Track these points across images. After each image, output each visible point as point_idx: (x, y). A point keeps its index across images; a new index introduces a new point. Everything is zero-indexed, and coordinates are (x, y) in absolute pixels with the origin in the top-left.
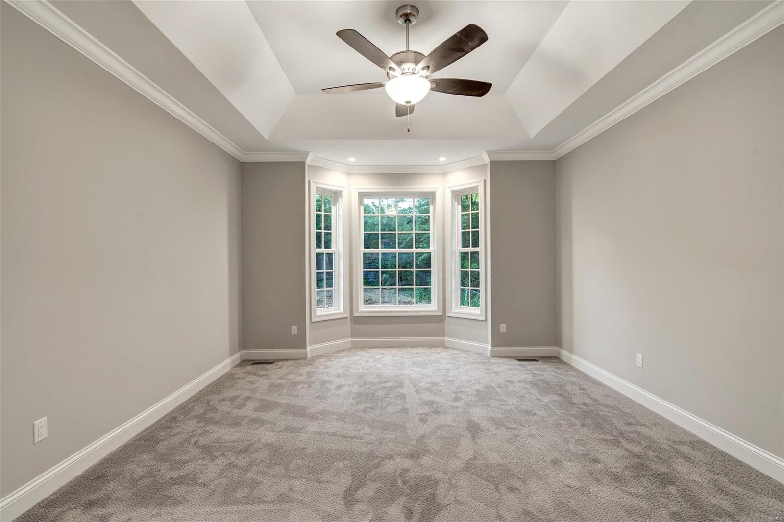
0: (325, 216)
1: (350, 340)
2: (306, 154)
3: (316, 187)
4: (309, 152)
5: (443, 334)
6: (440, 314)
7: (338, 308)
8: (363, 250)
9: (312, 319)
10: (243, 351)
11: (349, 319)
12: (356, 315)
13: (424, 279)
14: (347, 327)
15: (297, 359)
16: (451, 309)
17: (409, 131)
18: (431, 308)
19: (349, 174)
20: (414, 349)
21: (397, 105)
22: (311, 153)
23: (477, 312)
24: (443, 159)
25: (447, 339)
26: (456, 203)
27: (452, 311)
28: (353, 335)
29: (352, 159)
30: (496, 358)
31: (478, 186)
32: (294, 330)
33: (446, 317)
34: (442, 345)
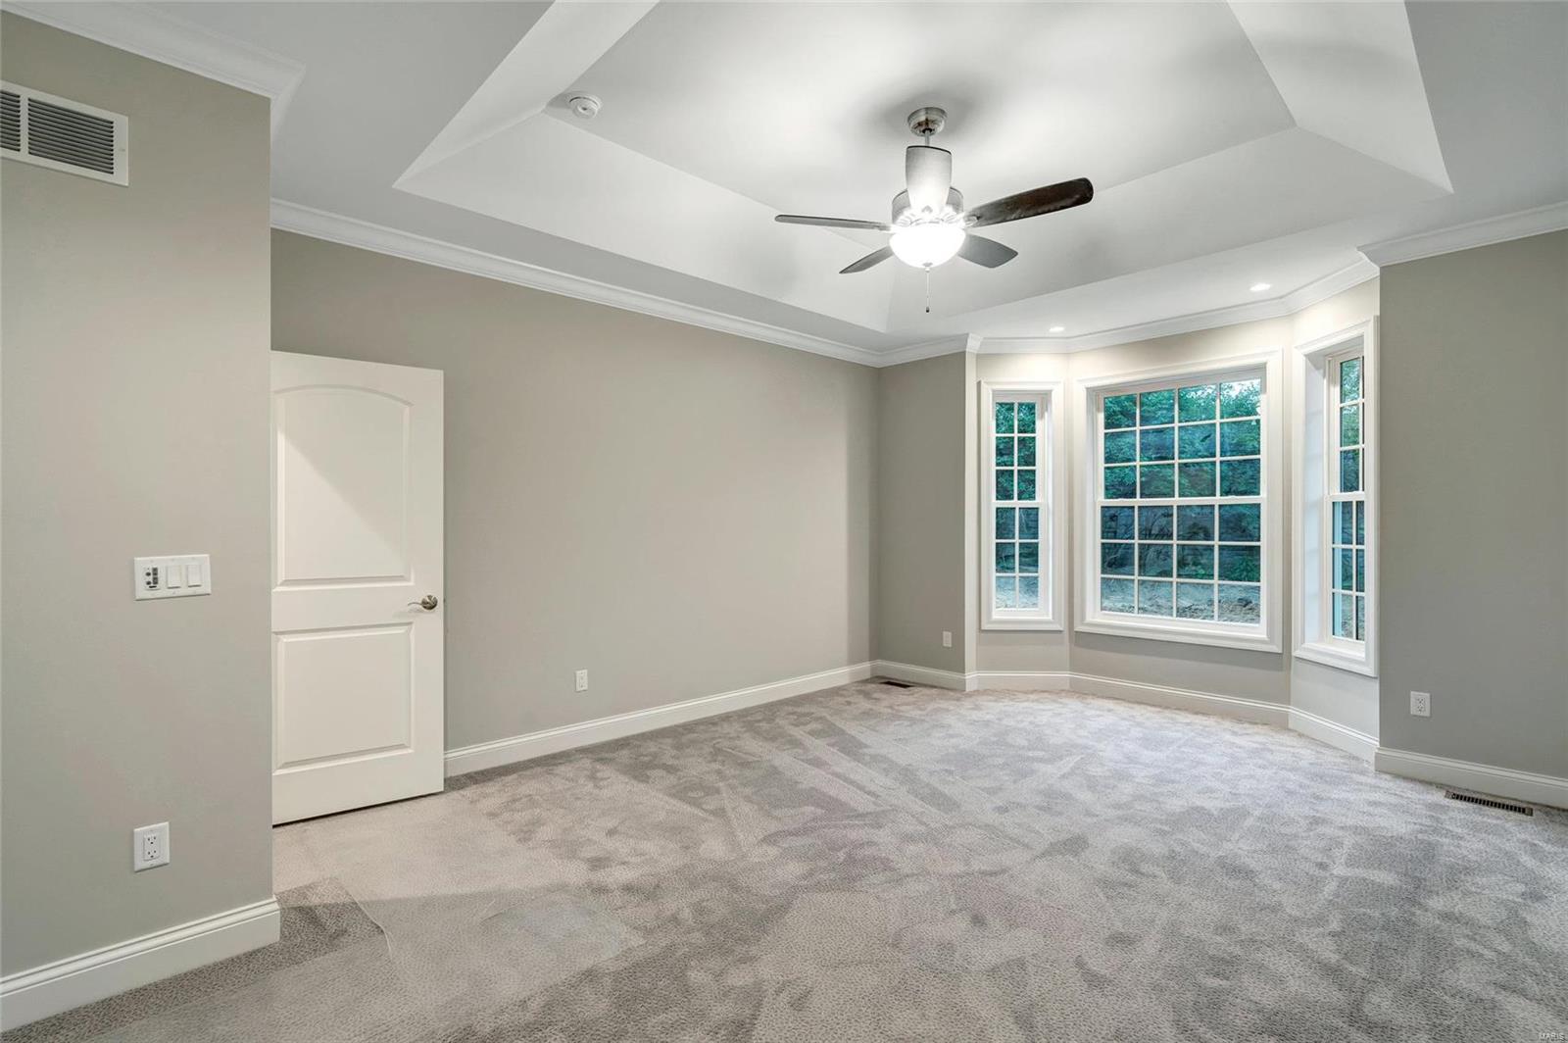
0: (1021, 441)
1: (1067, 675)
2: (964, 338)
3: (994, 391)
4: (968, 334)
5: (1285, 697)
6: (1276, 648)
7: (1042, 611)
8: (1102, 500)
9: (982, 623)
10: (880, 662)
11: (1066, 635)
12: (1079, 628)
13: (1244, 564)
14: (1064, 649)
15: (948, 689)
16: (1303, 642)
17: (928, 311)
18: (1253, 633)
19: (1068, 354)
20: (1200, 717)
21: (962, 257)
22: (971, 335)
23: (1359, 655)
24: (1260, 287)
25: (1292, 710)
26: (1325, 381)
27: (1306, 645)
28: (1075, 667)
29: (1057, 329)
30: (1388, 777)
31: (1362, 336)
32: (947, 639)
33: (1293, 660)
34: (1281, 724)
